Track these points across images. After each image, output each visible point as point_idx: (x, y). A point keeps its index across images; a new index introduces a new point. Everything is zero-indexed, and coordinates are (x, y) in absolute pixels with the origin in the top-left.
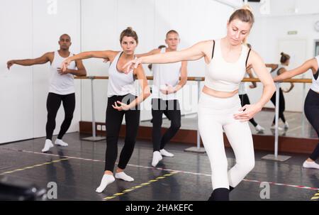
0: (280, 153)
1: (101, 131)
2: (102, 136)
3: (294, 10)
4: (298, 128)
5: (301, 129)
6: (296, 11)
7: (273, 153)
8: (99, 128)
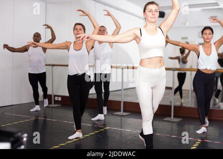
0: (175, 116)
1: (58, 101)
2: (58, 104)
3: (186, 24)
4: (187, 100)
5: (189, 101)
6: (187, 24)
7: (170, 116)
8: (56, 98)
